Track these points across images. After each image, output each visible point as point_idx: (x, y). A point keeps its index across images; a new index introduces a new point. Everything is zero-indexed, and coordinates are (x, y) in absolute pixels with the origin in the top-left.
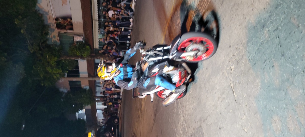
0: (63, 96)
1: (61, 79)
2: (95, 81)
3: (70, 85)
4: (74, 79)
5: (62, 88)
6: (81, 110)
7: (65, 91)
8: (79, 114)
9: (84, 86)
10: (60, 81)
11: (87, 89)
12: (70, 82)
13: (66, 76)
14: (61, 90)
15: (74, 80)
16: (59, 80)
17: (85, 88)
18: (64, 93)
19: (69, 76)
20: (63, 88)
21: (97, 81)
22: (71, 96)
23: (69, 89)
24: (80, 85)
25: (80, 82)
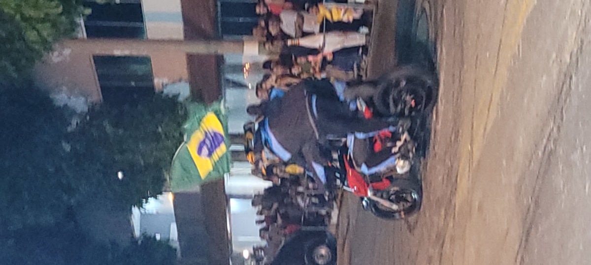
0: (69, 129)
1: (57, 46)
2: (220, 59)
3: (101, 77)
4: (119, 49)
5: (64, 88)
6: (156, 198)
7: (79, 104)
8: (143, 216)
9: (165, 81)
10: (55, 57)
11: (181, 99)
12: (101, 61)
13: (82, 33)
14: (61, 98)
15: (117, 53)
16: (50, 49)
17: (170, 90)
18: (73, 113)
19: (94, 32)
20: (71, 91)
21: (230, 59)
22: (109, 129)
23: (96, 96)
24: (149, 77)
25: (146, 60)
